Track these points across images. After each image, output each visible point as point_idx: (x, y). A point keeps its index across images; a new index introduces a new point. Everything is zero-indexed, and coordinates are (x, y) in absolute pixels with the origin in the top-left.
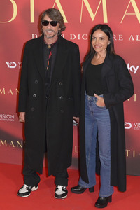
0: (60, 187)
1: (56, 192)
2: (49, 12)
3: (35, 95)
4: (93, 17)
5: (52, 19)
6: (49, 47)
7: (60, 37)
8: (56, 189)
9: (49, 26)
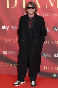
0: (33, 82)
1: (32, 84)
2: (31, 3)
3: (23, 40)
4: (52, 5)
5: (32, 6)
6: (31, 19)
7: (35, 14)
8: (32, 83)
9: (31, 9)
